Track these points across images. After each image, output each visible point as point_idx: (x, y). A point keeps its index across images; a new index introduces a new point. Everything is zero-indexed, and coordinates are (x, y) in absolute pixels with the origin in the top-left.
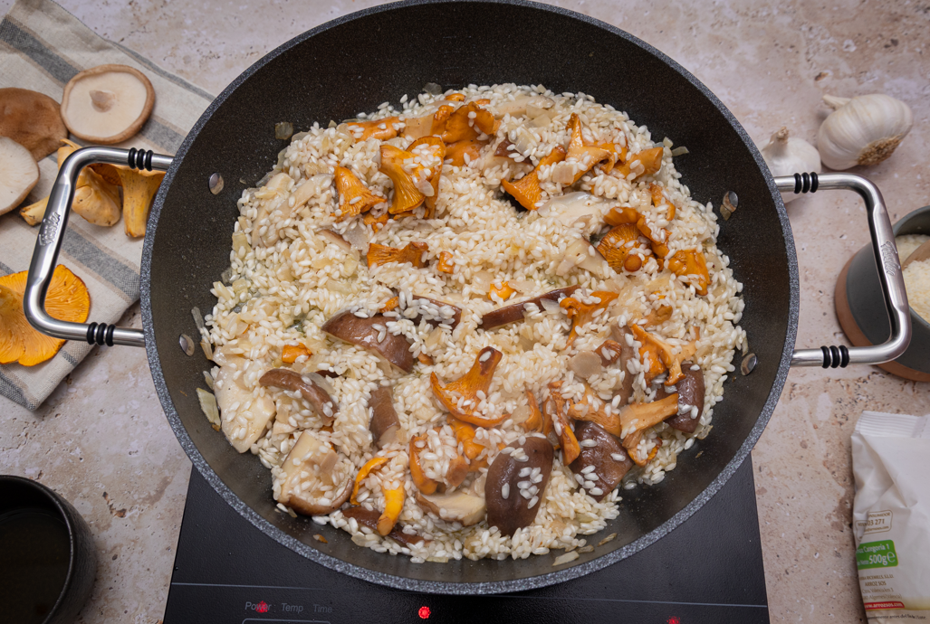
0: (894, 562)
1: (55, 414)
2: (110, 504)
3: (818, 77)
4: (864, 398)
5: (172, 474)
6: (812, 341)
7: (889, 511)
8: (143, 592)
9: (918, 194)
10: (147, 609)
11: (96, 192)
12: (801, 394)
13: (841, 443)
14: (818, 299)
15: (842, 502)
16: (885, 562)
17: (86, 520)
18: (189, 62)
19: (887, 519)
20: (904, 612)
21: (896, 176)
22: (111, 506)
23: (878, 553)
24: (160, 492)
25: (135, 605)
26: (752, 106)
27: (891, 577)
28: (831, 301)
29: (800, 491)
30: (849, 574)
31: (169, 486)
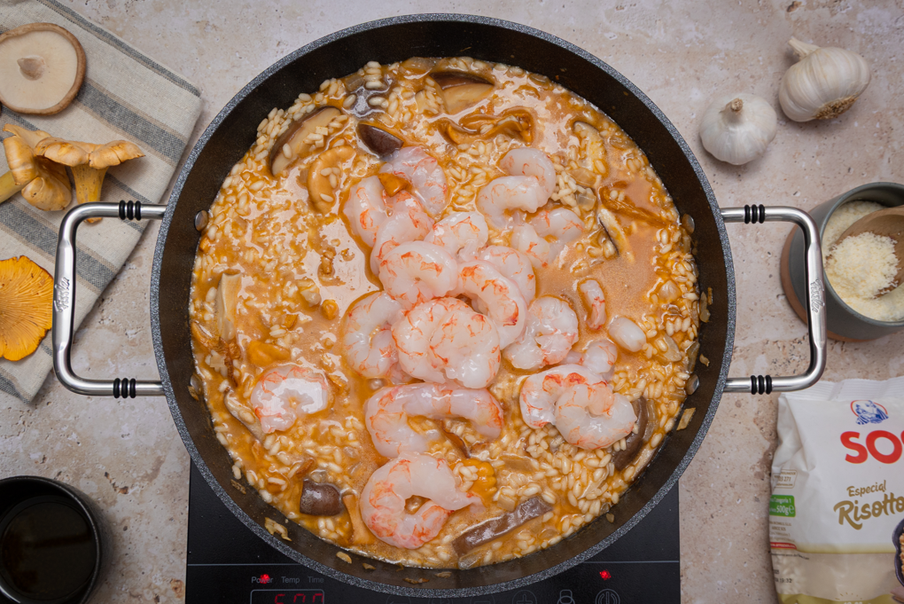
0: (792, 514)
1: (46, 402)
2: (113, 482)
3: (791, 8)
4: (797, 359)
5: (164, 454)
6: (756, 304)
7: (795, 471)
8: (155, 557)
9: (874, 144)
10: (161, 570)
11: (46, 180)
12: (741, 356)
13: (771, 401)
14: (766, 261)
15: (766, 454)
16: (787, 513)
17: (94, 497)
18: (114, 6)
19: (793, 477)
20: (796, 552)
21: (856, 124)
22: (114, 484)
23: (784, 504)
24: (156, 470)
25: (150, 567)
26: (719, 45)
27: (790, 525)
28: (778, 263)
29: (730, 447)
30: (764, 515)
31: (163, 465)
